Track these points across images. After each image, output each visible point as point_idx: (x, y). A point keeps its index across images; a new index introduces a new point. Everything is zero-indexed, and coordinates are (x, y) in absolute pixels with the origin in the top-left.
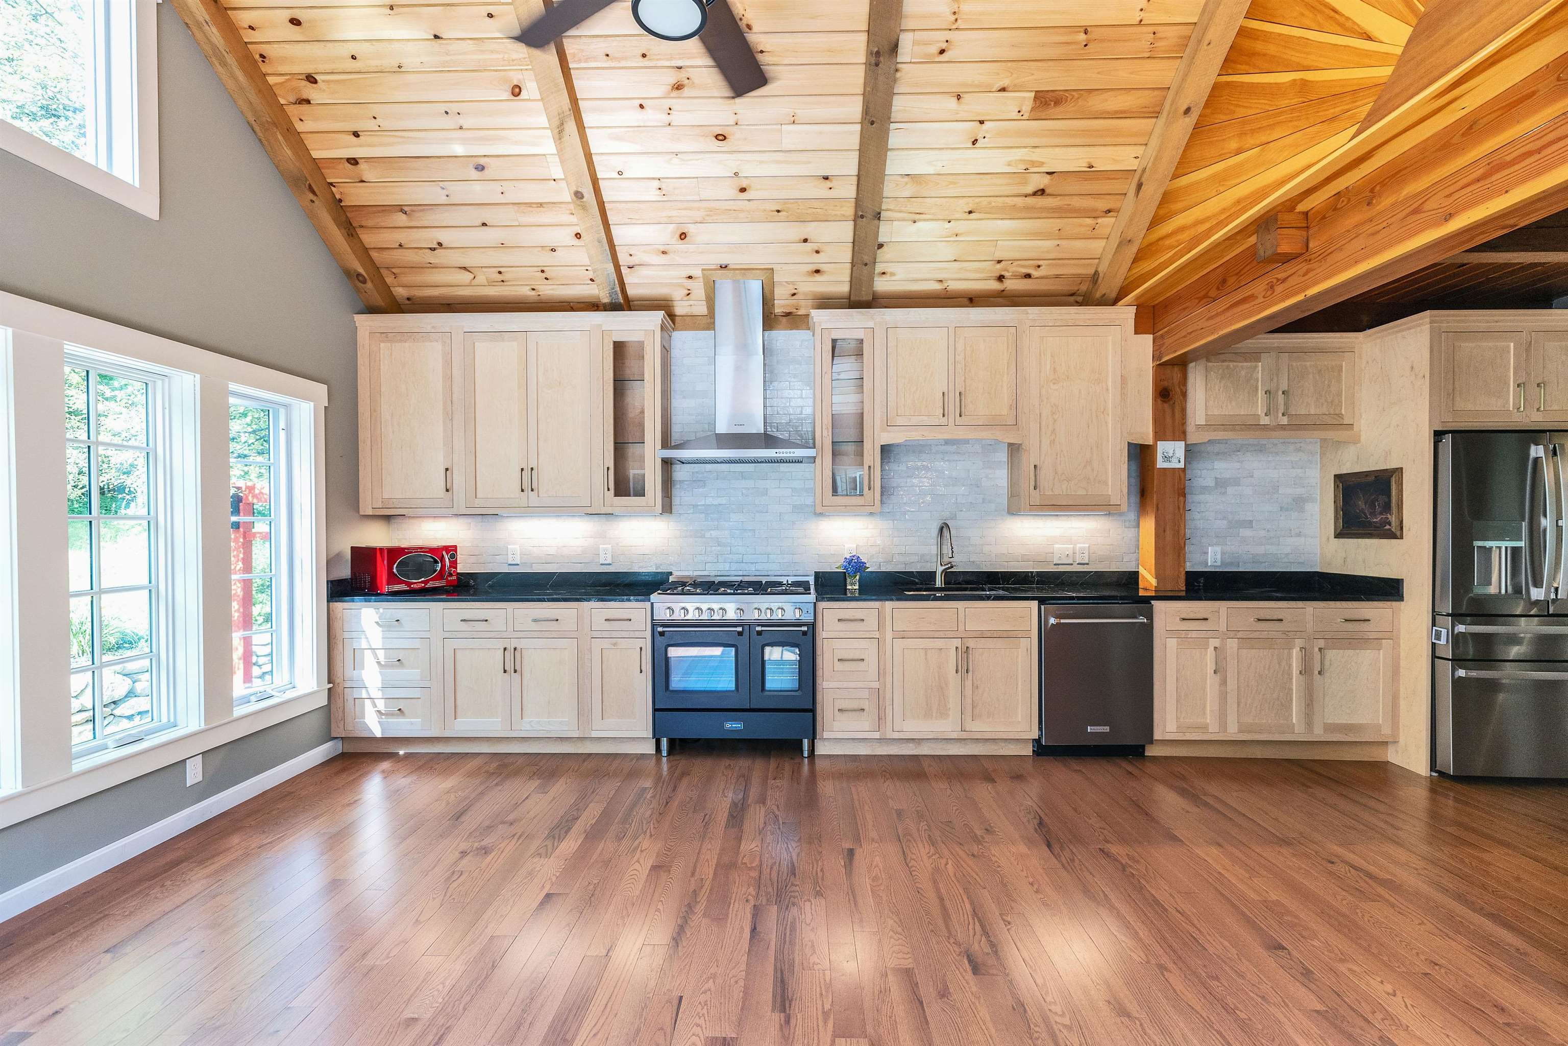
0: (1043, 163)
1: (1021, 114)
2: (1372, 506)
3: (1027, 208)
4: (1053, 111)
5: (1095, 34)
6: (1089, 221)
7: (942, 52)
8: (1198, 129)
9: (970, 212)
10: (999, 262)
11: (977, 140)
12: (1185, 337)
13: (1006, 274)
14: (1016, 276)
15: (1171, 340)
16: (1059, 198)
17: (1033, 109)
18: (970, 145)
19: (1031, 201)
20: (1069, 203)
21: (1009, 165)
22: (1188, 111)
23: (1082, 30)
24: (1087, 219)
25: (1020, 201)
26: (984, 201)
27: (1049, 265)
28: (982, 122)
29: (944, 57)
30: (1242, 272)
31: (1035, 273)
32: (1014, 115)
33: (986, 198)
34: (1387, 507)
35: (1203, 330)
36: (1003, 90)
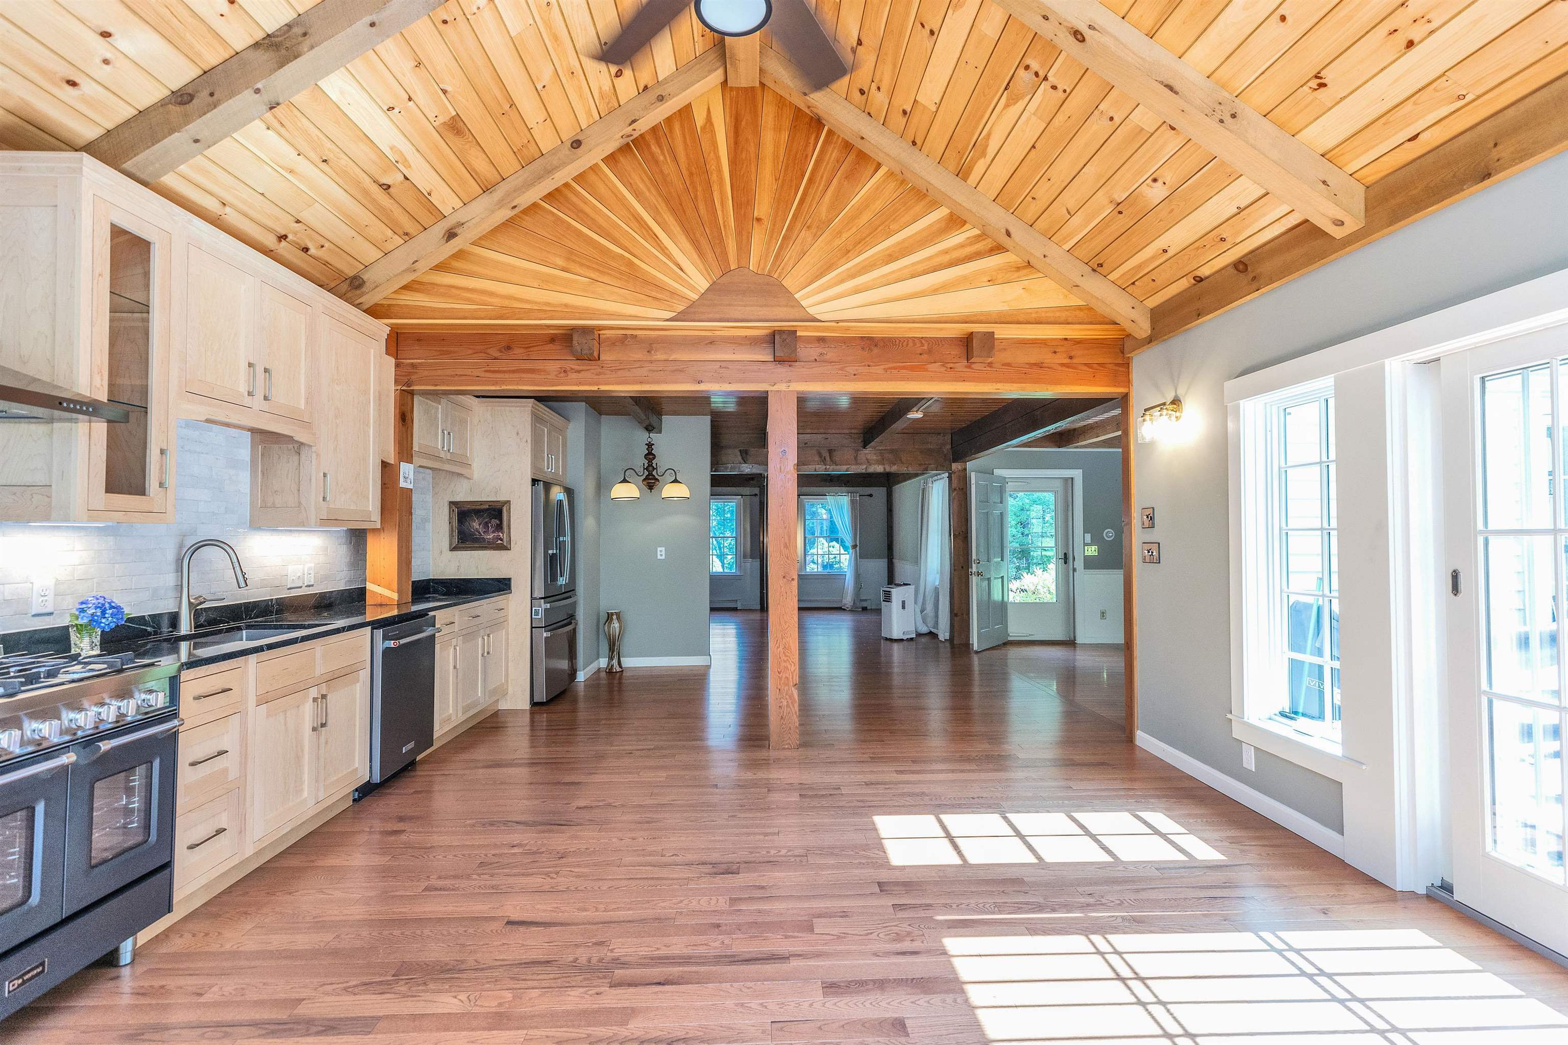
0: (410, 166)
1: (436, 119)
2: (486, 525)
3: (366, 192)
4: (450, 137)
5: (513, 114)
6: (389, 233)
7: (445, 22)
8: (509, 223)
9: (325, 161)
10: (298, 222)
11: (393, 108)
12: (452, 376)
13: (290, 237)
14: (294, 244)
15: (426, 373)
16: (392, 201)
17: (444, 124)
18: (385, 108)
19: (375, 190)
20: (393, 210)
21: (391, 149)
22: (515, 207)
23: (511, 103)
24: (390, 231)
25: (367, 182)
26: (344, 161)
27: (330, 250)
28: (410, 99)
29: (442, 27)
30: (532, 349)
31: (312, 251)
32: (431, 117)
33: (347, 158)
34: (499, 527)
35: (478, 378)
36: (444, 92)
